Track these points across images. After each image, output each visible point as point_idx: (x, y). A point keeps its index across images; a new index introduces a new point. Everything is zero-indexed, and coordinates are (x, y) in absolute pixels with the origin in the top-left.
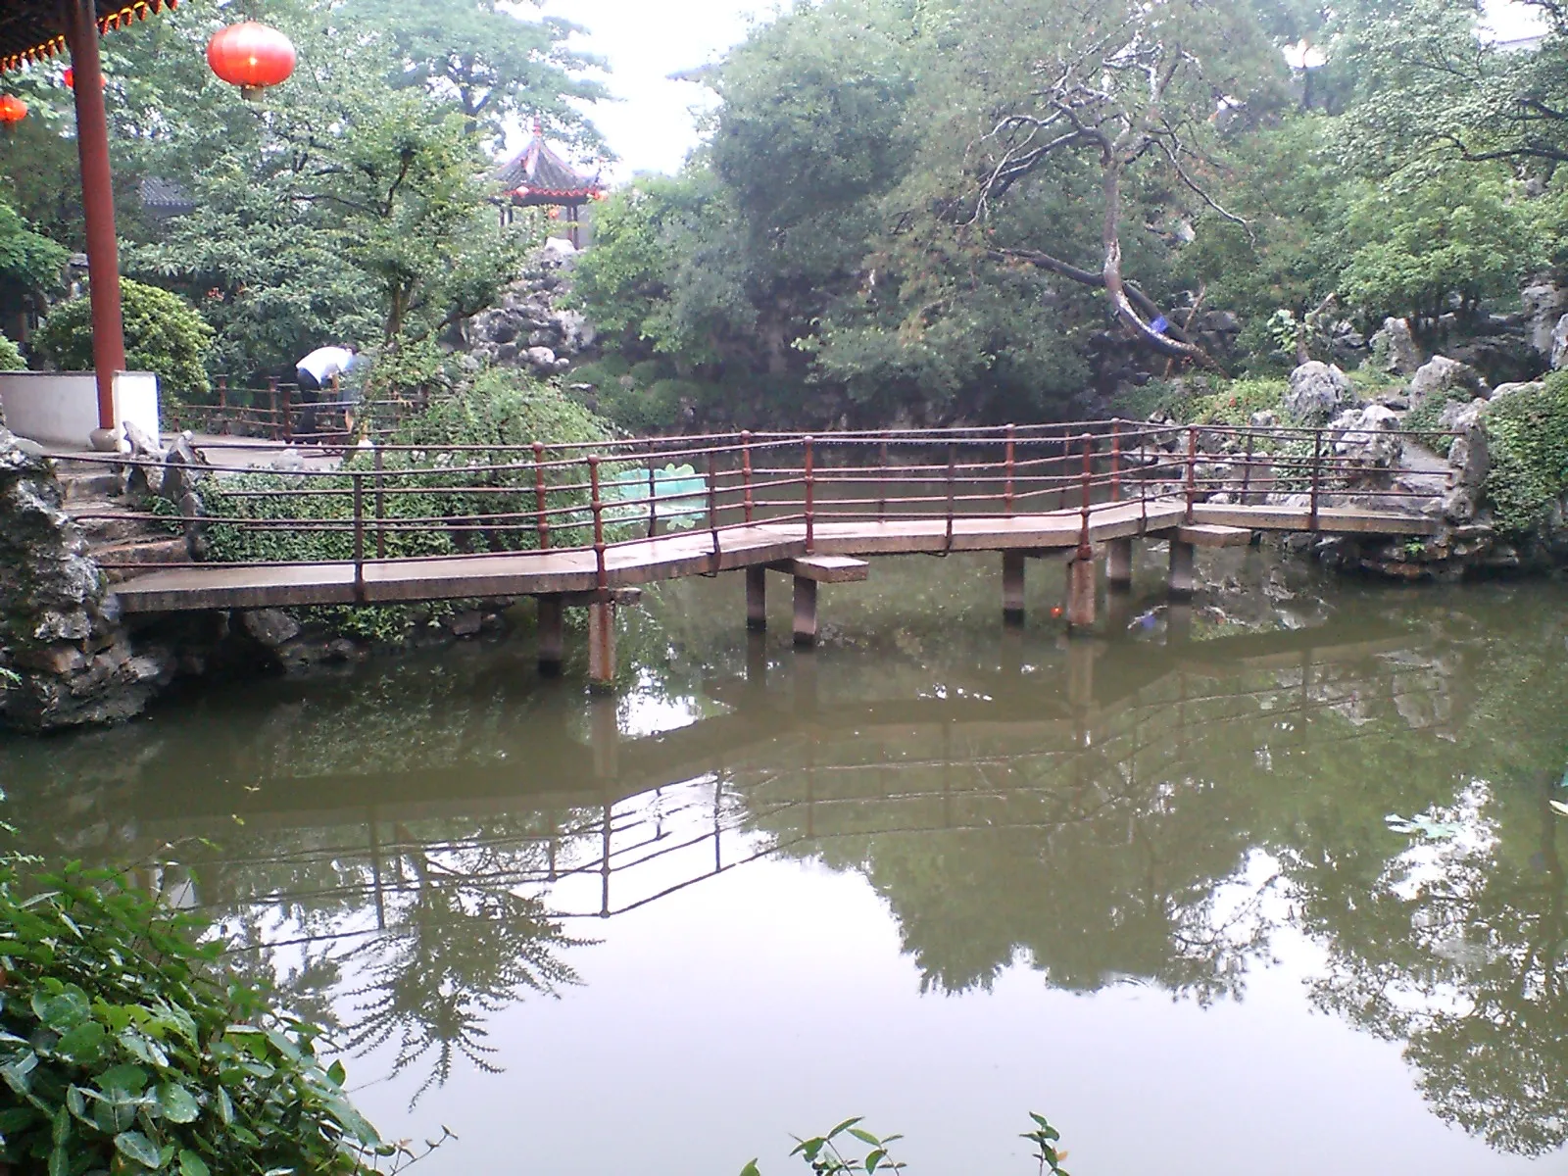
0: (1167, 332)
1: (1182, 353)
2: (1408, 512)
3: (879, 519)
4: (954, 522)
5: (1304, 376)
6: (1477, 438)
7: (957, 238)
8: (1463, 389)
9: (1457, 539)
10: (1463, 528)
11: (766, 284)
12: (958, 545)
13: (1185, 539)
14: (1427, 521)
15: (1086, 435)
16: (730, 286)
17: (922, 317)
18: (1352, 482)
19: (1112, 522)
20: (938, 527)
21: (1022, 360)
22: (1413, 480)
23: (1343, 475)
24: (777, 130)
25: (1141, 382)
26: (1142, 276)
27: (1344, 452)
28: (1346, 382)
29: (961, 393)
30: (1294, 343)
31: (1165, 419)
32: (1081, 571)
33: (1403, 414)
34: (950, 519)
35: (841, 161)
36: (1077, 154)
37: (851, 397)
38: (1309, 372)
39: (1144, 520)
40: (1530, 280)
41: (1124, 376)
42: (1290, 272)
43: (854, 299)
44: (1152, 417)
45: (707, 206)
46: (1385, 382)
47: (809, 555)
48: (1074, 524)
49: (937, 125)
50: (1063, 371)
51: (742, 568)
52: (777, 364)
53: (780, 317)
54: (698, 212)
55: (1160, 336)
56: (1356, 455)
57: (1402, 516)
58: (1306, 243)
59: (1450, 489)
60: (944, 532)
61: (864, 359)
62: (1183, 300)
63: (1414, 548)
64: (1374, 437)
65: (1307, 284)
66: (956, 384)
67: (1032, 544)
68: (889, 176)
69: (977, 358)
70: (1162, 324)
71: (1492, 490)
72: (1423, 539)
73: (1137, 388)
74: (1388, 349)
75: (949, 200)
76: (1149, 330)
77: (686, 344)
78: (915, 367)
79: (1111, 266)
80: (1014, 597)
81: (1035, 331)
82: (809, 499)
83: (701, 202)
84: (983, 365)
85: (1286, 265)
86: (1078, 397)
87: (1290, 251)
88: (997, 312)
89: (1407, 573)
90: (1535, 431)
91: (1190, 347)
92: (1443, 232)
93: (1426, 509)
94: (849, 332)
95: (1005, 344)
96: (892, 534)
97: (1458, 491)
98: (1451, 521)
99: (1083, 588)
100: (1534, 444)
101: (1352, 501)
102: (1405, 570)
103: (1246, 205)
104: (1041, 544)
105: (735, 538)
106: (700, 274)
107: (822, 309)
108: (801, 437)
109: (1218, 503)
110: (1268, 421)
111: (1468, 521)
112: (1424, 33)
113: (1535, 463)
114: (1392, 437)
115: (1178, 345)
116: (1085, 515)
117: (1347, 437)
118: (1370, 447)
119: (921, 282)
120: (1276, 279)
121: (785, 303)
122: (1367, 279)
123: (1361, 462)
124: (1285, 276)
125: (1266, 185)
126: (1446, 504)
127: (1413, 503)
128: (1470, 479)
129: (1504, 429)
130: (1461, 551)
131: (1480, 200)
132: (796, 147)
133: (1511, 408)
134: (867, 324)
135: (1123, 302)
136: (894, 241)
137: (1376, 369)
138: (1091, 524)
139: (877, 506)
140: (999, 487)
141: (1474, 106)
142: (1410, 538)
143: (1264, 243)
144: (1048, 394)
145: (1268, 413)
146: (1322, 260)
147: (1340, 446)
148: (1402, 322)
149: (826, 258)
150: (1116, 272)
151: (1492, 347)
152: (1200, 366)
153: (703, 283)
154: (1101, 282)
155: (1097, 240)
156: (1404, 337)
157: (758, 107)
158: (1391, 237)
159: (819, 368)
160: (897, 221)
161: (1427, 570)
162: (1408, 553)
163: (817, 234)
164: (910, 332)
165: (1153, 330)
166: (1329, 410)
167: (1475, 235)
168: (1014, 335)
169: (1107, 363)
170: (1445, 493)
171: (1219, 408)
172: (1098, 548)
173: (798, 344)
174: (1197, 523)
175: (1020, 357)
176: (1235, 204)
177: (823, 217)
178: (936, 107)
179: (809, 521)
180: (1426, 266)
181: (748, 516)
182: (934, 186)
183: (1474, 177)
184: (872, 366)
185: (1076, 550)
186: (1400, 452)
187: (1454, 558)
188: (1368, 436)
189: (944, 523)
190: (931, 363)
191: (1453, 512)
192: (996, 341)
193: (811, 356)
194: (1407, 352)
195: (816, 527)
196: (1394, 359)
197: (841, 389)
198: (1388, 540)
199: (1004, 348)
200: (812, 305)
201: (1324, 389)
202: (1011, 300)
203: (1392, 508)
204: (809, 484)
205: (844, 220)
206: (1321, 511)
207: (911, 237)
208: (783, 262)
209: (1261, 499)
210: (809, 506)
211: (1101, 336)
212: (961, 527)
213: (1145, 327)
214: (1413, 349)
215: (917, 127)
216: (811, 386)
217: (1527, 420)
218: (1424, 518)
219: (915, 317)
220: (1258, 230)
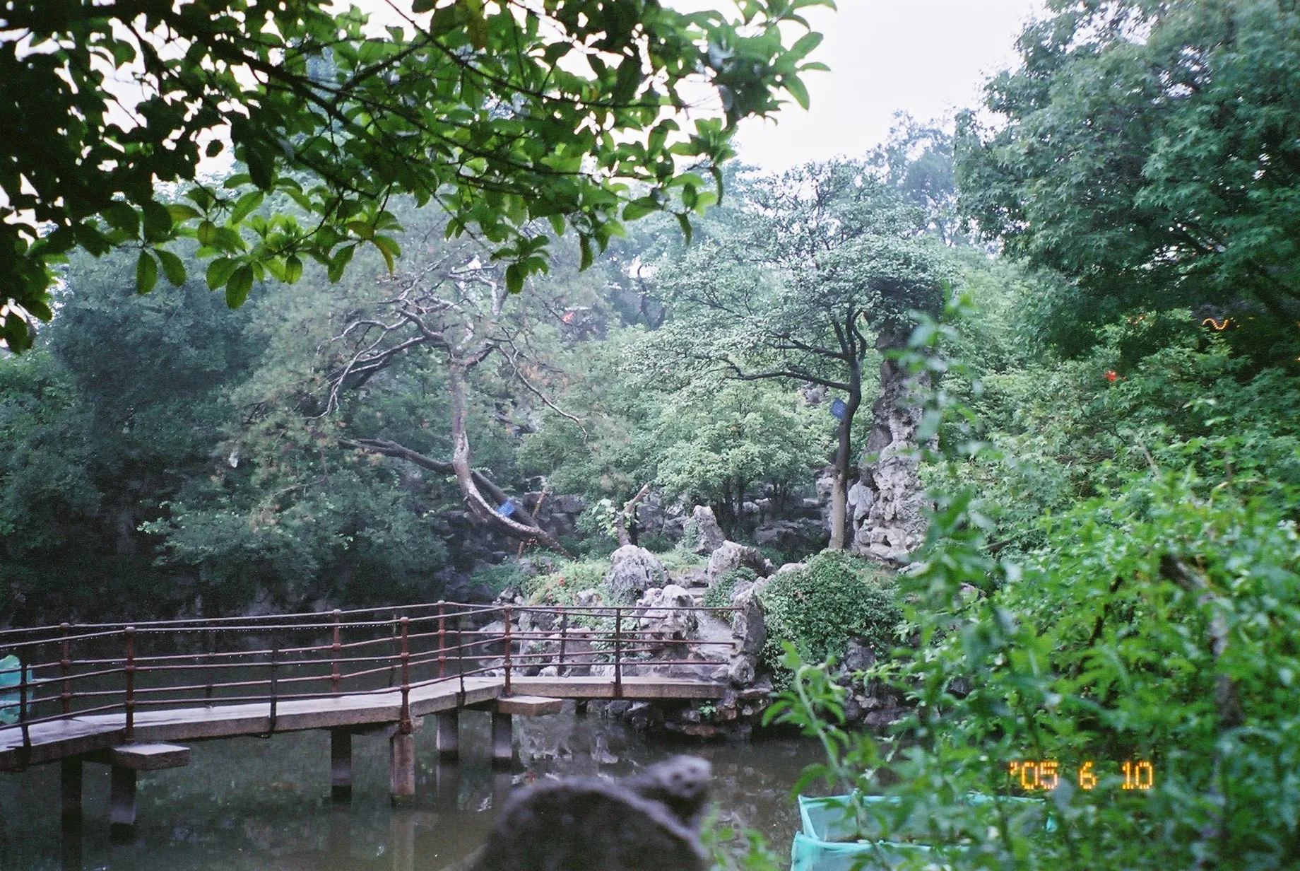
0: (514, 516)
1: (527, 535)
2: (701, 678)
3: (206, 704)
4: (278, 704)
5: (620, 559)
6: (755, 612)
7: (309, 429)
8: (749, 569)
9: (743, 702)
10: (747, 691)
11: (113, 467)
12: (282, 726)
13: (502, 710)
14: (716, 687)
15: (404, 619)
16: (71, 468)
17: (273, 502)
18: (655, 652)
19: (431, 697)
20: (261, 710)
21: (381, 541)
22: (706, 650)
23: (646, 647)
24: (126, 319)
25: (497, 560)
26: (496, 464)
27: (646, 627)
28: (655, 564)
29: (320, 574)
30: (615, 529)
31: (515, 596)
32: (401, 745)
33: (701, 591)
34: (274, 702)
35: (193, 352)
36: (431, 352)
37: (203, 579)
38: (624, 555)
39: (462, 695)
40: (822, 472)
41: (480, 555)
42: (618, 464)
43: (208, 483)
44: (503, 594)
45: (49, 389)
46: (695, 562)
47: (129, 744)
48: (394, 700)
49: (288, 325)
50: (421, 551)
51: (54, 760)
52: (125, 545)
53: (130, 499)
54: (38, 394)
55: (507, 520)
56: (657, 628)
57: (697, 682)
58: (630, 438)
59: (733, 657)
60: (268, 714)
61: (218, 540)
62: (536, 484)
63: (707, 710)
64: (671, 613)
65: (633, 474)
66: (314, 565)
67: (355, 721)
68: (245, 366)
69: (335, 539)
70: (509, 508)
71: (769, 657)
72: (714, 702)
73: (493, 567)
74: (697, 532)
75: (300, 392)
76: (496, 514)
77: (20, 527)
78: (270, 549)
79: (460, 456)
80: (342, 774)
81: (393, 513)
82: (130, 688)
83: (43, 383)
84: (341, 546)
85: (614, 458)
86: (438, 575)
87: (617, 445)
88: (356, 495)
89: (704, 734)
90: (801, 605)
91: (535, 529)
92: (739, 434)
93: (715, 675)
94: (202, 515)
95: (363, 525)
96: (217, 719)
97: (741, 658)
98: (736, 685)
99: (404, 760)
100: (802, 616)
101: (655, 670)
102: (701, 731)
103: (580, 404)
104: (364, 720)
105: (46, 731)
106: (36, 456)
107: (175, 492)
108: (122, 628)
109: (548, 675)
110: (590, 599)
111: (751, 685)
112: (697, 278)
113: (803, 632)
114: (687, 612)
115: (523, 527)
116: (405, 692)
117: (649, 613)
118: (669, 621)
119: (273, 469)
120: (605, 470)
121: (135, 485)
122: (678, 472)
123: (661, 634)
124: (612, 468)
125: (595, 388)
126: (732, 671)
127: (705, 670)
128: (750, 647)
129: (776, 605)
130: (748, 712)
131: (767, 407)
132: (145, 337)
133: (783, 588)
134: (223, 507)
135: (472, 489)
136: (247, 430)
137: (688, 550)
138: (412, 698)
139: (204, 693)
140: (327, 668)
141: (738, 339)
142: (703, 701)
143: (595, 439)
144: (411, 572)
145: (591, 591)
146: (644, 454)
147: (644, 621)
148: (708, 510)
149: (179, 443)
150: (464, 461)
151: (790, 530)
152: (544, 545)
153: (40, 466)
154: (451, 470)
155: (450, 430)
156: (710, 522)
157: (105, 297)
158: (696, 437)
159: (170, 550)
160: (249, 412)
161: (722, 730)
162: (703, 715)
163: (168, 420)
164: (260, 517)
165: (502, 514)
166: (641, 588)
167: (763, 437)
168: (372, 517)
169: (467, 543)
170: (731, 661)
171: (550, 587)
172: (416, 722)
173: (147, 527)
174: (514, 695)
175: (379, 537)
176: (572, 403)
177: (175, 404)
178: (287, 308)
179: (130, 711)
180: (725, 461)
181: (64, 708)
182: (284, 380)
183: (761, 389)
184: (226, 548)
185: (397, 725)
186: (696, 626)
187: (741, 719)
188: (666, 612)
189: (269, 705)
190: (287, 545)
191: (737, 677)
192: (354, 523)
193: (159, 538)
194: (713, 535)
195: (137, 716)
196: (703, 541)
197: (193, 570)
198: (686, 704)
199: (363, 530)
200: (163, 486)
201: (636, 570)
202: (370, 484)
203: (686, 675)
204: (130, 674)
205: (198, 408)
206: (625, 680)
207: (263, 426)
208: (131, 444)
209: (585, 671)
210: (130, 695)
211: (461, 517)
212: (284, 708)
213: (493, 512)
214: (718, 532)
215: (268, 326)
216: (160, 569)
217: (795, 596)
218: (714, 683)
219: (267, 502)
220: (590, 426)
